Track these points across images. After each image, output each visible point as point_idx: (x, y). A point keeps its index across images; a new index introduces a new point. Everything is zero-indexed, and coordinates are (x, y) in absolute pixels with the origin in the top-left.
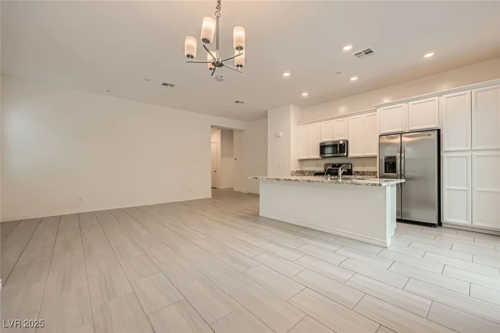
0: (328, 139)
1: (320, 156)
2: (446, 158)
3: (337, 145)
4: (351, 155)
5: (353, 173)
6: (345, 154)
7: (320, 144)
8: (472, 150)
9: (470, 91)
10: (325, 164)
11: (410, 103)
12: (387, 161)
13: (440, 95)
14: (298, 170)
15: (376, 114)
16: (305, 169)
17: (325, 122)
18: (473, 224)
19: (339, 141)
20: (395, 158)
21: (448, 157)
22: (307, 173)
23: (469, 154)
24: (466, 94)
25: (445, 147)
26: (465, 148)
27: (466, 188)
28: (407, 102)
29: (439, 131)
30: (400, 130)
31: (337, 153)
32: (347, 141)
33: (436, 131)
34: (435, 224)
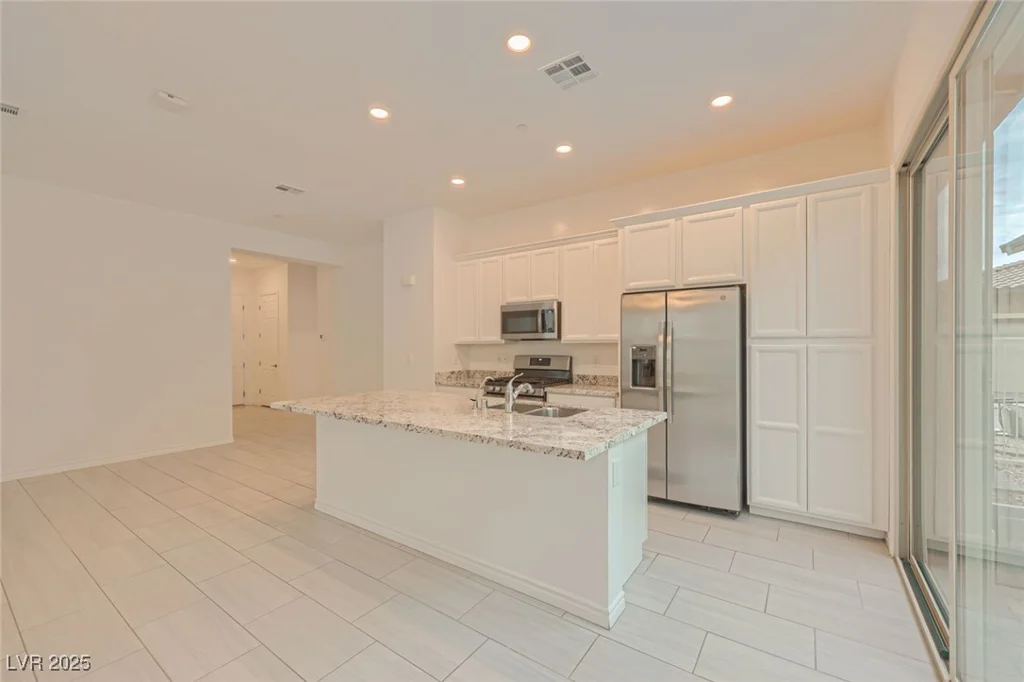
0: (521, 296)
1: (502, 338)
2: (757, 353)
3: (537, 311)
4: (567, 336)
5: (575, 378)
6: (554, 335)
7: (502, 307)
8: (806, 337)
9: (803, 197)
10: (516, 357)
11: (685, 218)
12: (638, 357)
13: (746, 203)
14: (456, 370)
15: (617, 243)
16: (473, 366)
17: (513, 255)
18: (811, 510)
19: (541, 303)
20: (653, 349)
21: (761, 351)
22: (478, 375)
23: (801, 345)
24: (795, 205)
25: (755, 328)
26: (793, 332)
27: (795, 426)
28: (678, 215)
29: (743, 288)
30: (665, 282)
31: (537, 332)
32: (559, 305)
33: (738, 289)
34: (735, 512)
